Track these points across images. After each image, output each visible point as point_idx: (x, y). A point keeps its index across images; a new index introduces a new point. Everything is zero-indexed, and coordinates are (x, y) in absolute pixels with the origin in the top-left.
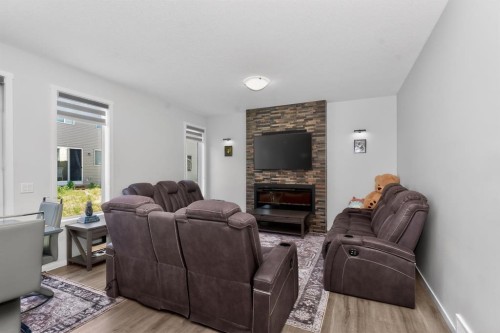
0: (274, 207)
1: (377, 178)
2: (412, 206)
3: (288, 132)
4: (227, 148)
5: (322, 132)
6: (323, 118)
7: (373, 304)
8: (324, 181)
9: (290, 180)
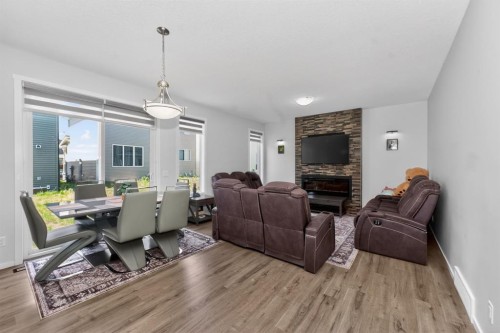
0: (317, 193)
1: (408, 171)
2: (426, 190)
3: (329, 134)
4: (280, 147)
5: (358, 134)
6: (359, 123)
7: (392, 259)
8: (359, 173)
9: (330, 172)
